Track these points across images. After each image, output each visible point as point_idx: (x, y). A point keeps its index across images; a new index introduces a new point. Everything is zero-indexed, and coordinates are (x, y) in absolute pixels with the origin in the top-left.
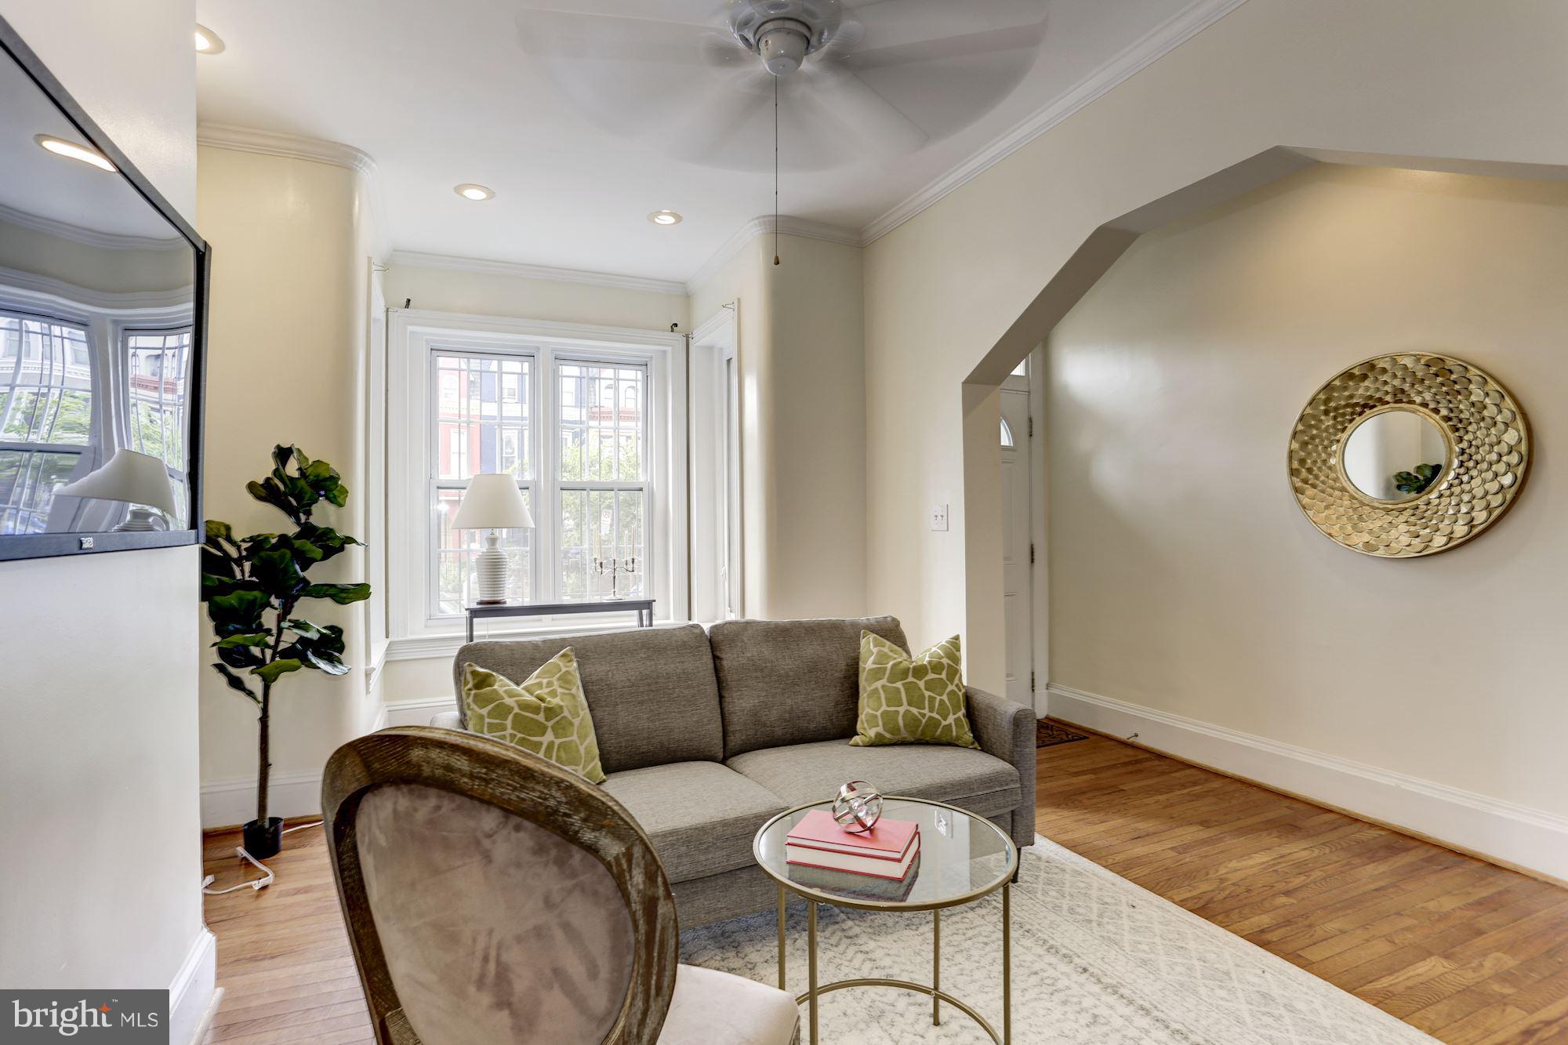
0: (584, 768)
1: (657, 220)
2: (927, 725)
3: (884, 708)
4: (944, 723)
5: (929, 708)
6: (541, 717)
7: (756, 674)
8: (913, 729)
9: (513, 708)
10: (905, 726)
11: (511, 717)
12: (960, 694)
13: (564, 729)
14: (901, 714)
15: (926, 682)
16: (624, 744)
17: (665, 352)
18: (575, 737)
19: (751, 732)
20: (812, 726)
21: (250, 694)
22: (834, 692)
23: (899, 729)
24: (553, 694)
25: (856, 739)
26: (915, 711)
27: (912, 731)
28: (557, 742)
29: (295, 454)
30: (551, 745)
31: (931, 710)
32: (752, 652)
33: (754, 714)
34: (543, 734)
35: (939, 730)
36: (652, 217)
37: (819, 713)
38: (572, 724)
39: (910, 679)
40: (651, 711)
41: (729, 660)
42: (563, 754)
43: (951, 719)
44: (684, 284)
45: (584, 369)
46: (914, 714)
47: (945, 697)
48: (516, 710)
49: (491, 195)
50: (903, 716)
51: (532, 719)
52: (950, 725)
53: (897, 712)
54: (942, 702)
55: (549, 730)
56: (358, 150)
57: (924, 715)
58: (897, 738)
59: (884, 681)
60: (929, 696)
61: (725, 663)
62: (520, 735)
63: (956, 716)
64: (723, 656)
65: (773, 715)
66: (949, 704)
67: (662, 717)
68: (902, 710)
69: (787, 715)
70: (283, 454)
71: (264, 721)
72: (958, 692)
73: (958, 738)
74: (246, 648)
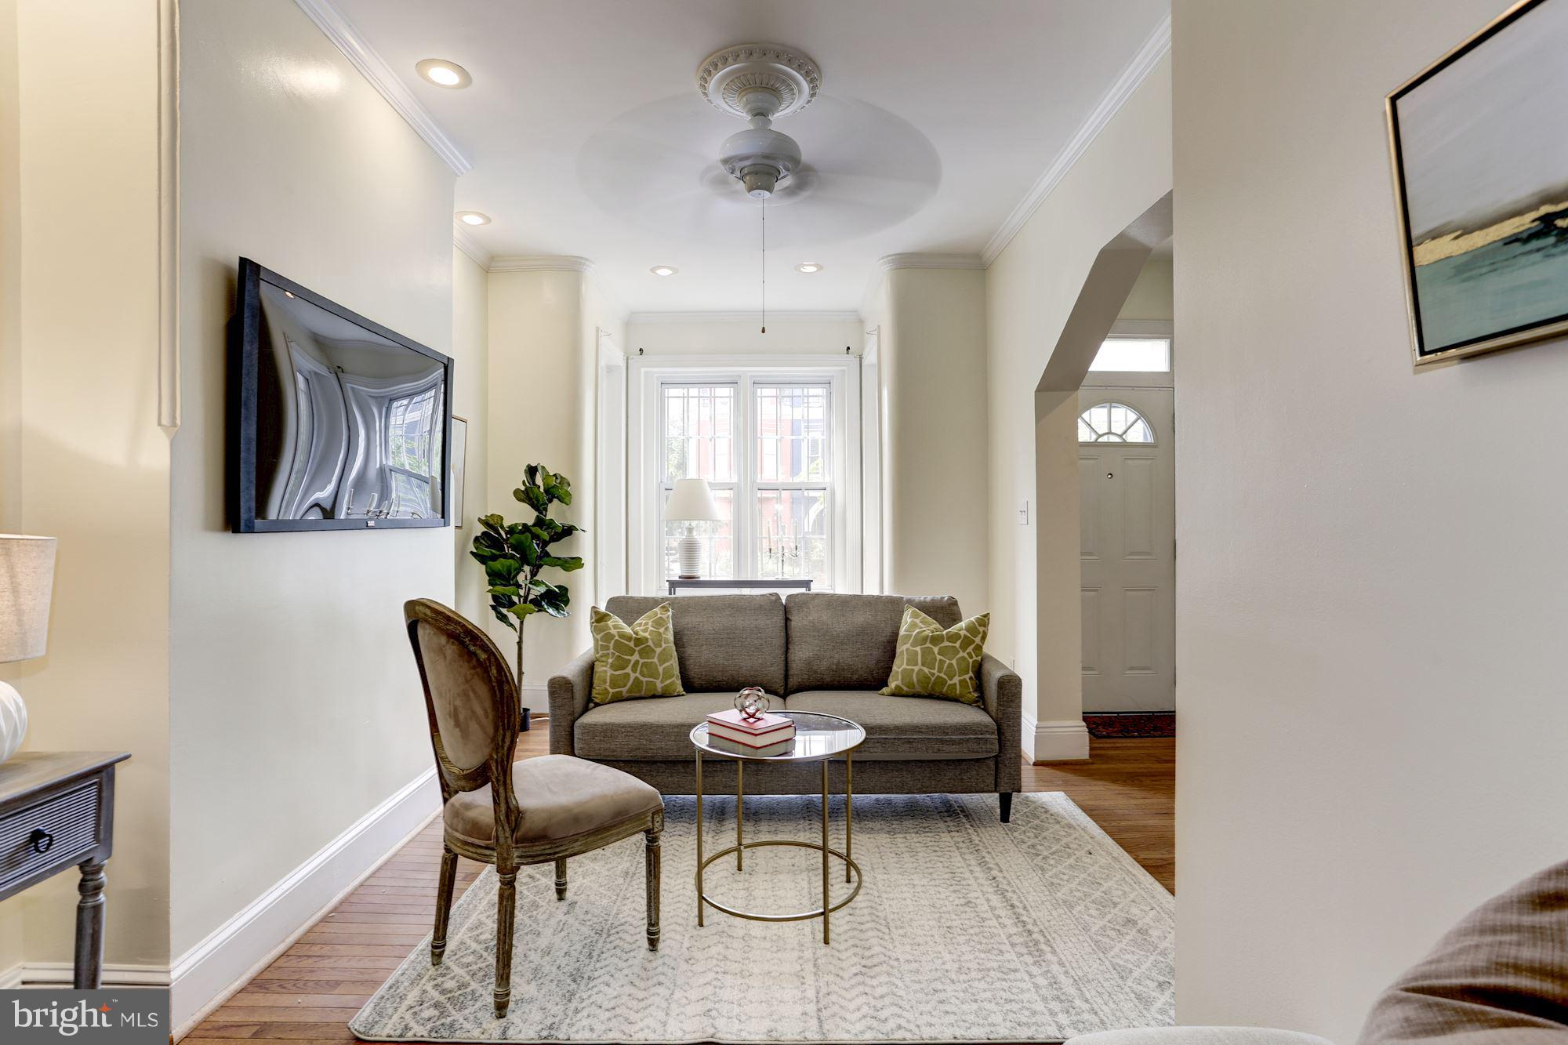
0: (662, 682)
1: (802, 269)
2: (935, 683)
3: (905, 666)
4: (949, 682)
5: (938, 669)
6: (632, 644)
7: (814, 633)
8: (925, 685)
9: (615, 636)
10: (918, 681)
11: (613, 642)
12: (971, 661)
13: (647, 653)
14: (916, 671)
15: (940, 649)
16: (704, 673)
17: (843, 371)
18: (655, 660)
19: (806, 677)
20: (855, 677)
21: (511, 625)
22: (877, 653)
23: (913, 684)
24: (645, 631)
25: (885, 690)
26: (926, 670)
27: (924, 687)
28: (641, 661)
29: (540, 471)
30: (637, 662)
31: (939, 672)
32: (813, 616)
33: (809, 663)
34: (632, 655)
35: (946, 688)
36: (797, 268)
37: (861, 668)
38: (655, 652)
39: (928, 645)
40: (727, 652)
41: (796, 621)
42: (645, 670)
43: (956, 680)
44: (856, 311)
45: (806, 390)
46: (925, 673)
47: (954, 662)
48: (617, 638)
49: (675, 271)
50: (917, 674)
51: (626, 644)
52: (955, 684)
53: (913, 670)
54: (950, 665)
55: (637, 652)
56: (581, 258)
57: (934, 674)
58: (912, 691)
59: (908, 646)
60: (940, 660)
61: (793, 623)
62: (617, 654)
63: (962, 678)
64: (792, 618)
65: (824, 665)
66: (956, 667)
67: (734, 657)
68: (916, 669)
69: (834, 666)
70: (532, 471)
71: (520, 643)
72: (969, 659)
73: (961, 695)
74: (509, 597)
